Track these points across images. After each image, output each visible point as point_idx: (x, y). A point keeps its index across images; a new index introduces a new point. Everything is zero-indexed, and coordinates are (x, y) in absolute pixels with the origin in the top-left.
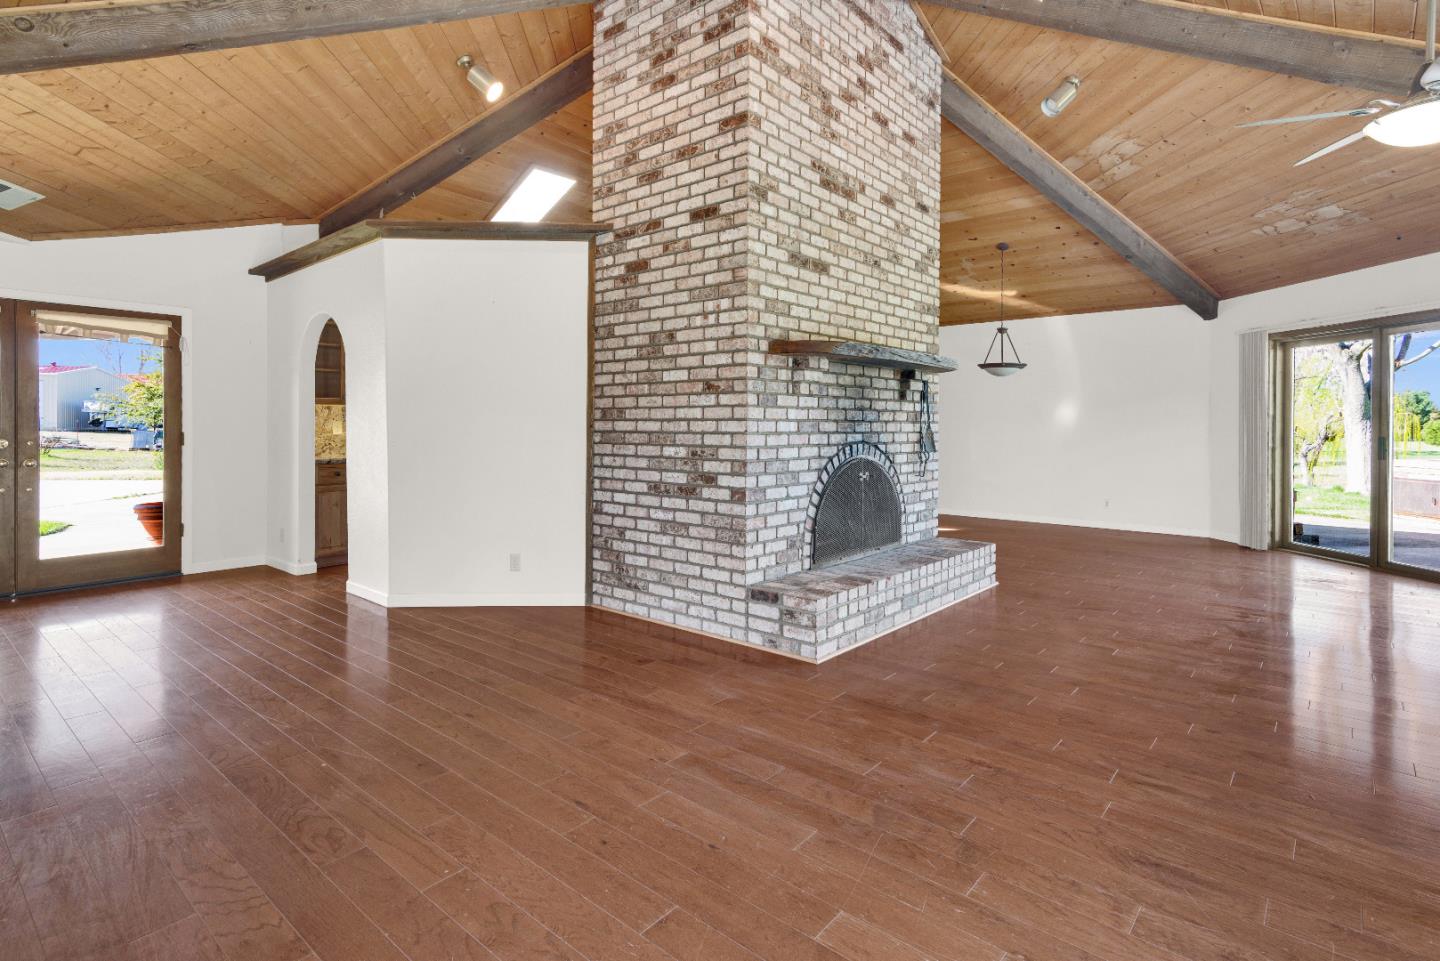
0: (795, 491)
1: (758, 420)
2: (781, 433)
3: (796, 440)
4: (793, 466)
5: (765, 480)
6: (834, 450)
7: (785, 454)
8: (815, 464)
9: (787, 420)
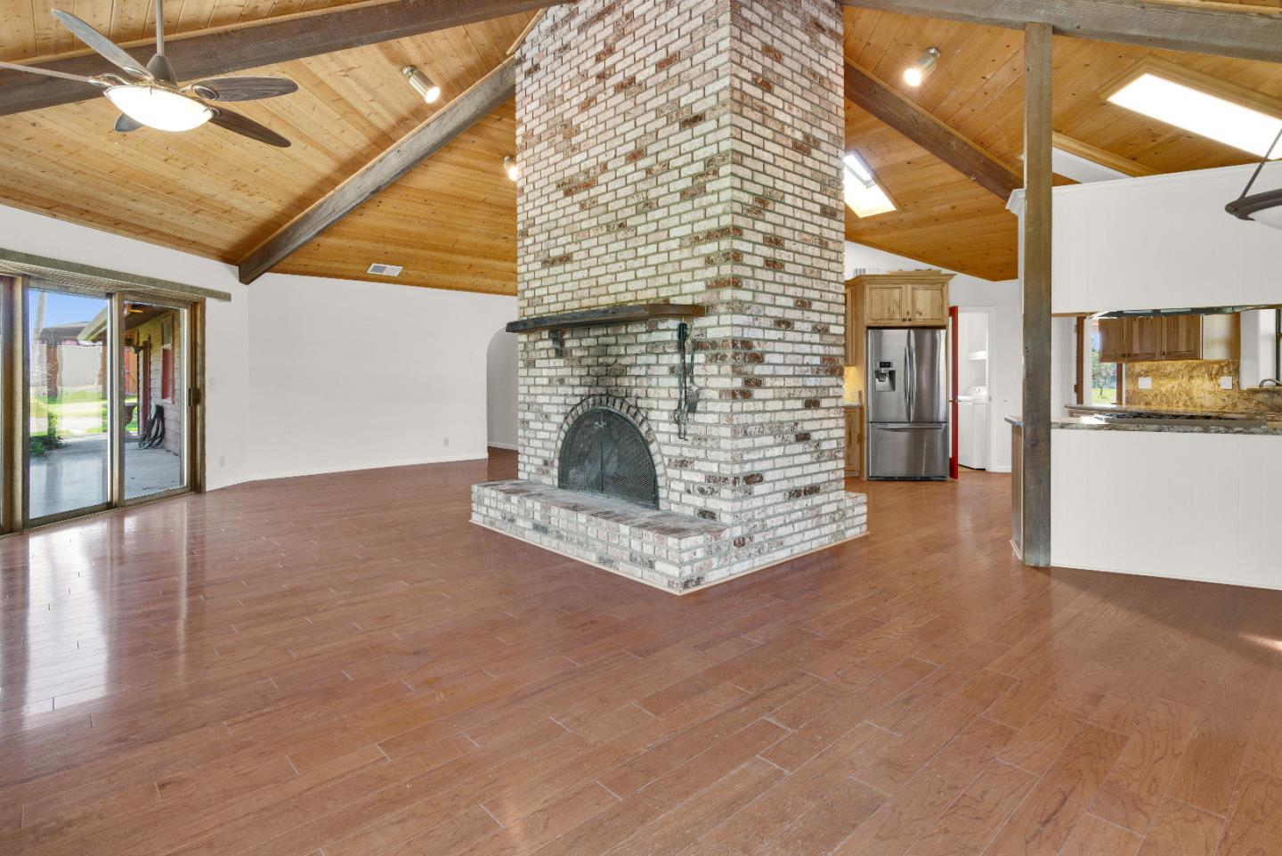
0: (547, 426)
1: (524, 377)
2: (538, 386)
3: (548, 390)
4: (546, 409)
5: (529, 416)
6: (578, 400)
7: (541, 399)
8: (562, 410)
9: (542, 376)
